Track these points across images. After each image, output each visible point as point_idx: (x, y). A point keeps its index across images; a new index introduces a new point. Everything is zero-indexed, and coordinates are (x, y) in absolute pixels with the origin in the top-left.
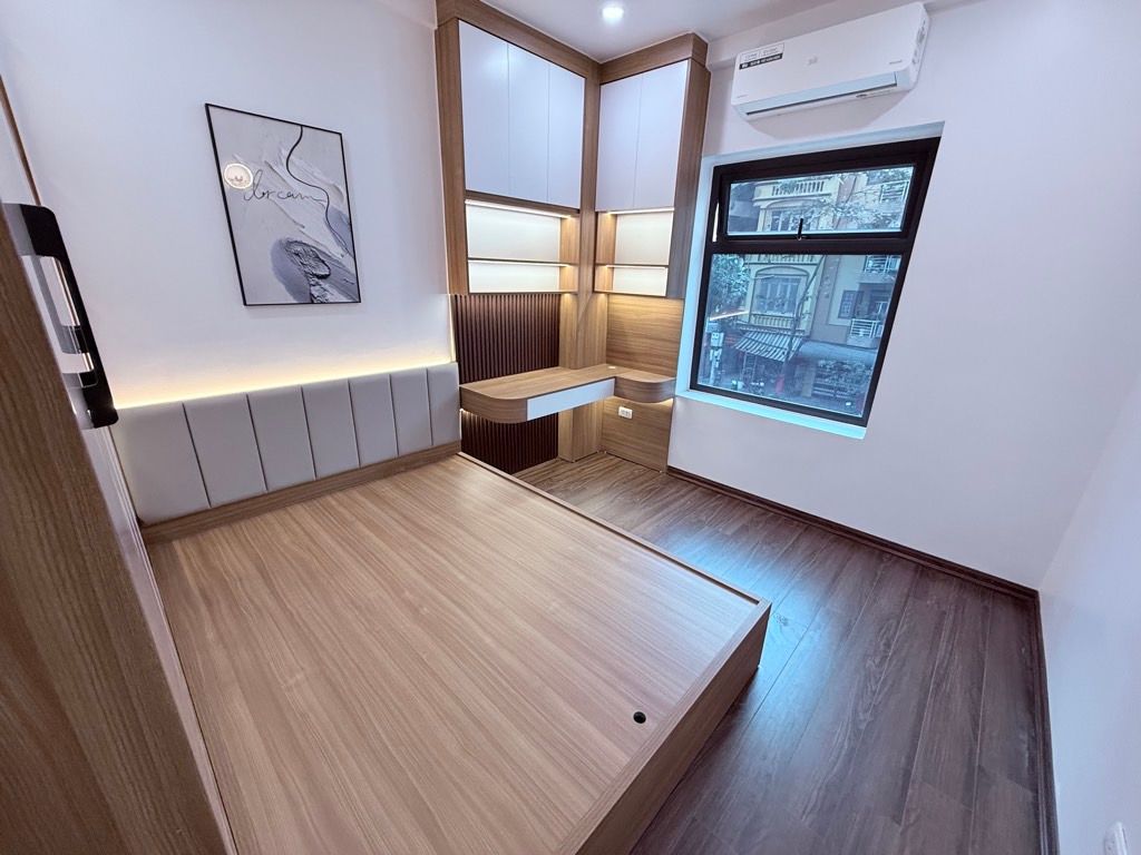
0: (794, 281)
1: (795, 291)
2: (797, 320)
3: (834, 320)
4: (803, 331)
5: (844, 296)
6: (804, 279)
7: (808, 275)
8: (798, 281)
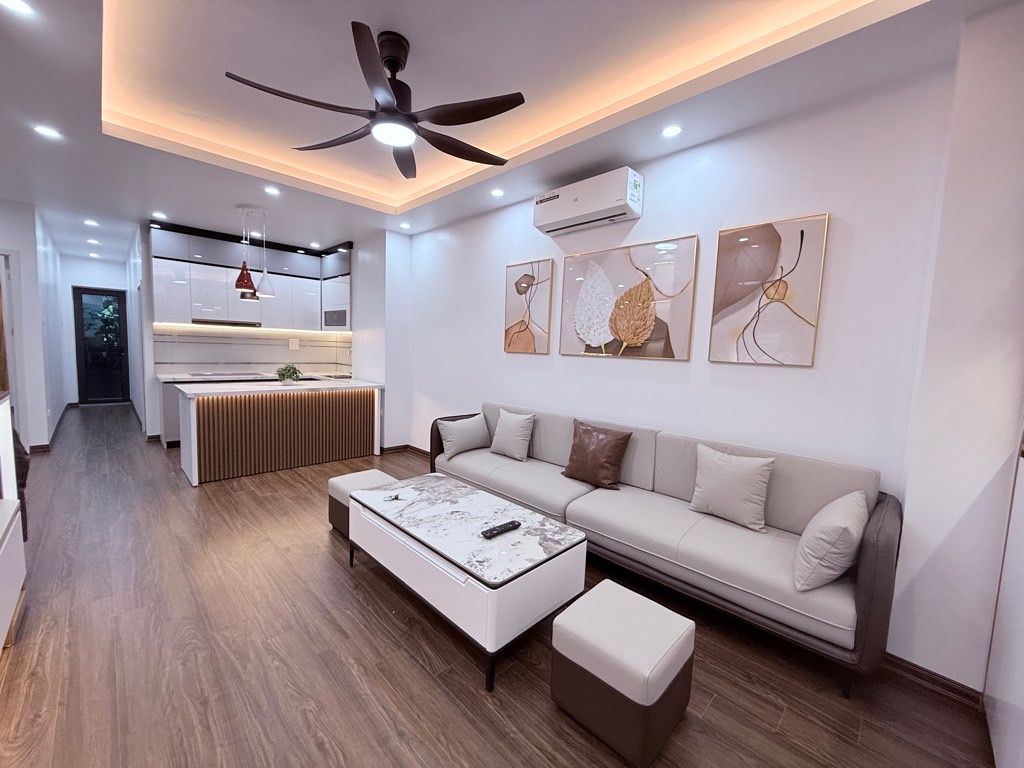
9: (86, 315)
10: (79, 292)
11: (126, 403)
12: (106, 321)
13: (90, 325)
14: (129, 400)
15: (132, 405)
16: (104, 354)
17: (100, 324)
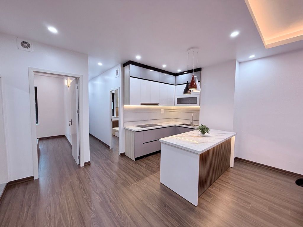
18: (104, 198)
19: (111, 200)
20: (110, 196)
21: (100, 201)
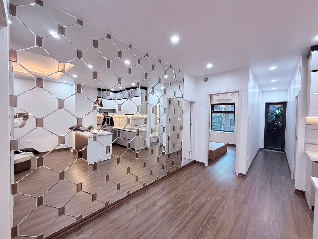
0: (218, 118)
1: (219, 120)
2: (221, 127)
3: (229, 126)
4: (223, 129)
5: (231, 121)
6: (221, 117)
7: (222, 116)
8: (220, 118)
9: (269, 114)
10: (267, 105)
11: (283, 152)
12: (277, 116)
13: (271, 117)
14: (284, 151)
15: (285, 153)
16: (275, 129)
17: (274, 117)
18: (222, 202)
19: (224, 206)
20: (227, 204)
21: (217, 200)
